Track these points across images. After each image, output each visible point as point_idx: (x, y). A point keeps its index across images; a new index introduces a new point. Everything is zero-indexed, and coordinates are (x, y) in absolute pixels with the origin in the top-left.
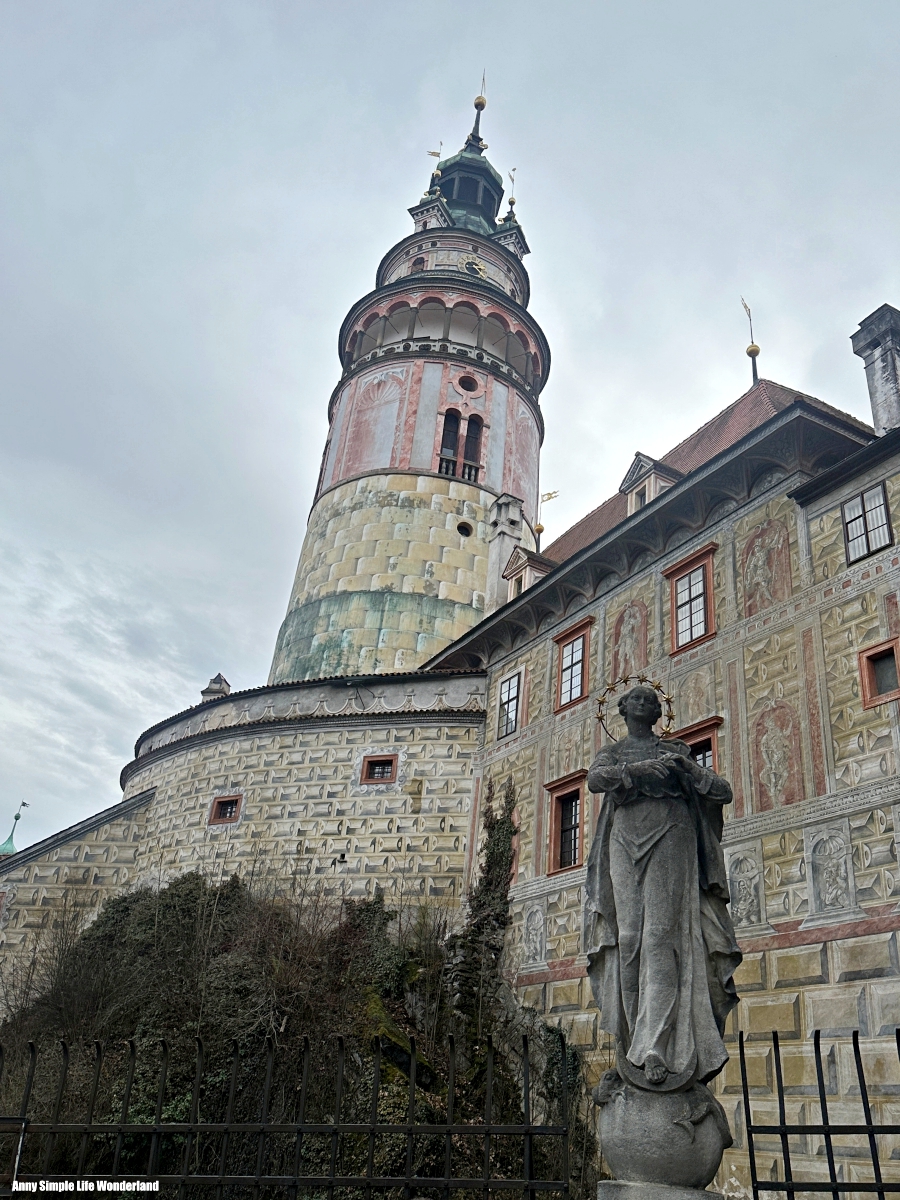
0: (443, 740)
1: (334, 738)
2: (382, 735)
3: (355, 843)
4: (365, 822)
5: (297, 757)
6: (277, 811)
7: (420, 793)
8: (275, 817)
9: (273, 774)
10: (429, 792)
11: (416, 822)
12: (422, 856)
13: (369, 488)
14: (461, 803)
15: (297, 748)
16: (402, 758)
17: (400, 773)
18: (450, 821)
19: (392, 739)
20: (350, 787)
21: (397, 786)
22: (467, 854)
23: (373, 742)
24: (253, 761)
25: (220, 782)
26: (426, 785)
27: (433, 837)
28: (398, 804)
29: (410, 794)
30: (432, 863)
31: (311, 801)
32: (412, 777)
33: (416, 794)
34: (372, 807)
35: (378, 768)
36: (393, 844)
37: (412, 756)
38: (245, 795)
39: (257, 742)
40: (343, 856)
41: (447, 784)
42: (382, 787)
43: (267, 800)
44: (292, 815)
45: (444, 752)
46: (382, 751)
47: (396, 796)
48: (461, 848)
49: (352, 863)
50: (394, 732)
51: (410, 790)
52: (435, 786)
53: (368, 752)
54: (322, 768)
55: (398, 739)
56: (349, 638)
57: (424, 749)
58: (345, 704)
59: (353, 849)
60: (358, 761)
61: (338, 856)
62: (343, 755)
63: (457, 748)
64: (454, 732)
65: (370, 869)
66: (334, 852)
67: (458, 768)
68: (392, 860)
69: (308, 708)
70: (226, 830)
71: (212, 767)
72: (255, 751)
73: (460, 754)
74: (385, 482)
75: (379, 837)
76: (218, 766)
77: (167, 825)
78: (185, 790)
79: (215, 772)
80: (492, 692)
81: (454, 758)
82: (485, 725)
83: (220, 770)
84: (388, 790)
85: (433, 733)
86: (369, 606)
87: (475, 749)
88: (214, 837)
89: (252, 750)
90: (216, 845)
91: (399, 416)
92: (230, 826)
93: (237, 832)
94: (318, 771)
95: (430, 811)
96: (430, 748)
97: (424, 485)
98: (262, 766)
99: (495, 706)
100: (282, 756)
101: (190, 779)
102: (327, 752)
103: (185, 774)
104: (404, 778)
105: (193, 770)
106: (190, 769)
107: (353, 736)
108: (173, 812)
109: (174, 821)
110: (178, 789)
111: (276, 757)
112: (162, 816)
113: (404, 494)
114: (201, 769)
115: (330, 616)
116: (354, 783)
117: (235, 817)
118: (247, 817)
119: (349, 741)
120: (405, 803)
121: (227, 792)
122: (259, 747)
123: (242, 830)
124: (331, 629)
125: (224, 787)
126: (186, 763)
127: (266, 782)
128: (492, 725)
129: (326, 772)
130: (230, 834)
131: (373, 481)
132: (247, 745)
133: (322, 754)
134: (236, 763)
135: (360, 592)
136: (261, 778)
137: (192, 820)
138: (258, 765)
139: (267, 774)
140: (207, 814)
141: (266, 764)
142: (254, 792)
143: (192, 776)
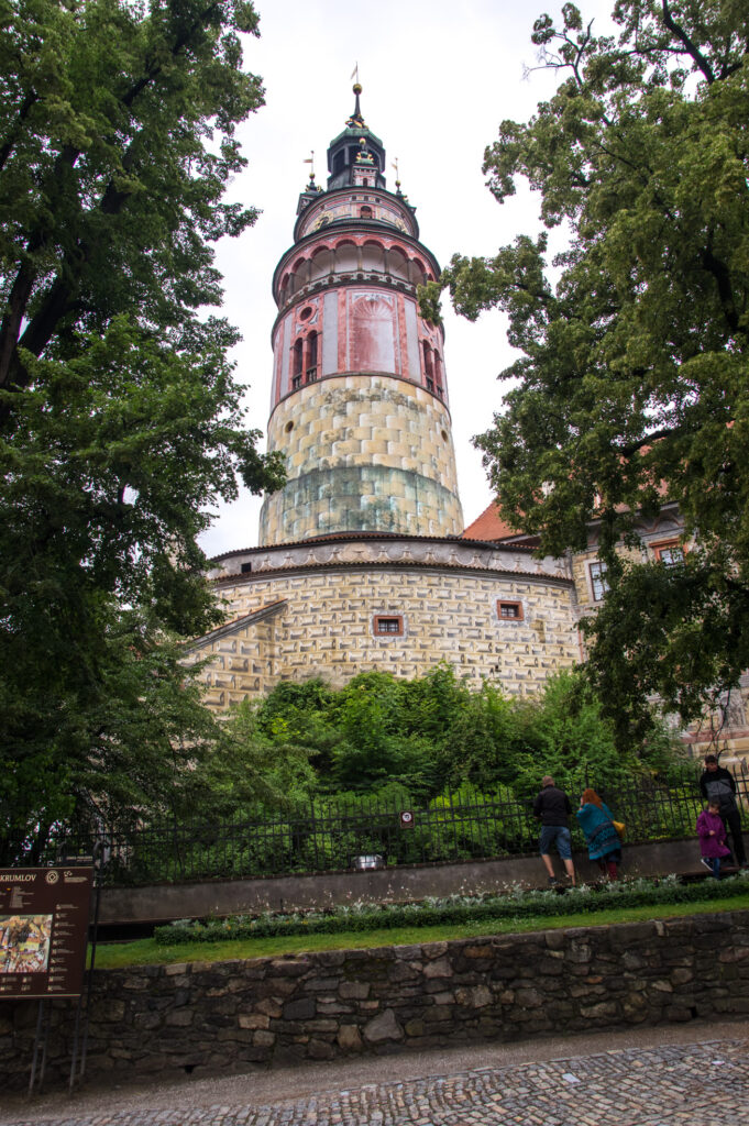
0: (549, 596)
1: (471, 583)
2: (507, 587)
3: (504, 659)
4: (508, 646)
5: (445, 594)
6: (438, 631)
7: (542, 629)
8: (437, 636)
9: (427, 604)
10: (549, 629)
11: (544, 649)
13: (383, 386)
14: (570, 638)
15: (443, 587)
16: (525, 605)
17: (526, 615)
18: (566, 650)
19: (515, 590)
20: (491, 620)
21: (525, 623)
23: (502, 590)
24: (406, 591)
25: (378, 604)
26: (546, 625)
27: (558, 660)
28: (530, 636)
29: (536, 629)
31: (464, 627)
32: (535, 618)
33: (540, 630)
34: (511, 635)
35: (511, 609)
36: (532, 662)
37: (531, 604)
38: (405, 616)
39: (406, 578)
40: (497, 667)
41: (559, 625)
42: (516, 623)
43: (426, 622)
44: (450, 635)
45: (551, 604)
46: (512, 598)
47: (526, 631)
49: (505, 672)
50: (515, 586)
51: (536, 627)
52: (551, 626)
53: (500, 597)
54: (467, 604)
55: (519, 591)
56: (396, 503)
57: (539, 600)
58: (471, 560)
59: (503, 663)
60: (493, 603)
61: (494, 667)
62: (482, 597)
63: (559, 603)
64: (556, 592)
65: (519, 677)
66: (491, 664)
67: (563, 616)
68: (533, 672)
69: (443, 559)
70: (394, 640)
71: (364, 591)
72: (406, 584)
73: (562, 607)
74: (395, 385)
75: (521, 657)
76: (370, 591)
77: (321, 632)
78: (335, 606)
79: (367, 595)
80: (576, 568)
81: (559, 609)
82: (574, 589)
83: (373, 595)
84: (520, 625)
85: (542, 590)
86: (405, 481)
87: (569, 605)
88: (383, 646)
89: (402, 583)
90: (387, 651)
91: (394, 334)
92: (397, 638)
93: (406, 644)
94: (464, 606)
95: (552, 642)
96: (542, 600)
97: (420, 396)
98: (415, 597)
99: (584, 579)
100: (431, 591)
101: (337, 598)
102: (468, 593)
103: (329, 593)
104: (530, 619)
105: (339, 591)
106: (335, 590)
107: (486, 584)
108: (325, 622)
109: (330, 629)
110: (324, 605)
111: (426, 592)
112: (308, 624)
113: (410, 399)
114: (349, 591)
115: (373, 483)
116: (493, 617)
117: (399, 632)
118: (412, 633)
119: (484, 588)
120: (534, 635)
121: (386, 613)
122: (409, 582)
123: (410, 643)
124: (376, 493)
125: (382, 608)
126: (327, 584)
127: (422, 609)
128: (584, 591)
129: (471, 608)
130: (399, 644)
131: (385, 381)
132: (397, 579)
133: (464, 594)
134: (389, 591)
135: (395, 469)
136: (417, 605)
137: (354, 630)
138: (412, 596)
139: (422, 603)
140: (370, 627)
141: (419, 595)
142: (413, 615)
143: (341, 596)
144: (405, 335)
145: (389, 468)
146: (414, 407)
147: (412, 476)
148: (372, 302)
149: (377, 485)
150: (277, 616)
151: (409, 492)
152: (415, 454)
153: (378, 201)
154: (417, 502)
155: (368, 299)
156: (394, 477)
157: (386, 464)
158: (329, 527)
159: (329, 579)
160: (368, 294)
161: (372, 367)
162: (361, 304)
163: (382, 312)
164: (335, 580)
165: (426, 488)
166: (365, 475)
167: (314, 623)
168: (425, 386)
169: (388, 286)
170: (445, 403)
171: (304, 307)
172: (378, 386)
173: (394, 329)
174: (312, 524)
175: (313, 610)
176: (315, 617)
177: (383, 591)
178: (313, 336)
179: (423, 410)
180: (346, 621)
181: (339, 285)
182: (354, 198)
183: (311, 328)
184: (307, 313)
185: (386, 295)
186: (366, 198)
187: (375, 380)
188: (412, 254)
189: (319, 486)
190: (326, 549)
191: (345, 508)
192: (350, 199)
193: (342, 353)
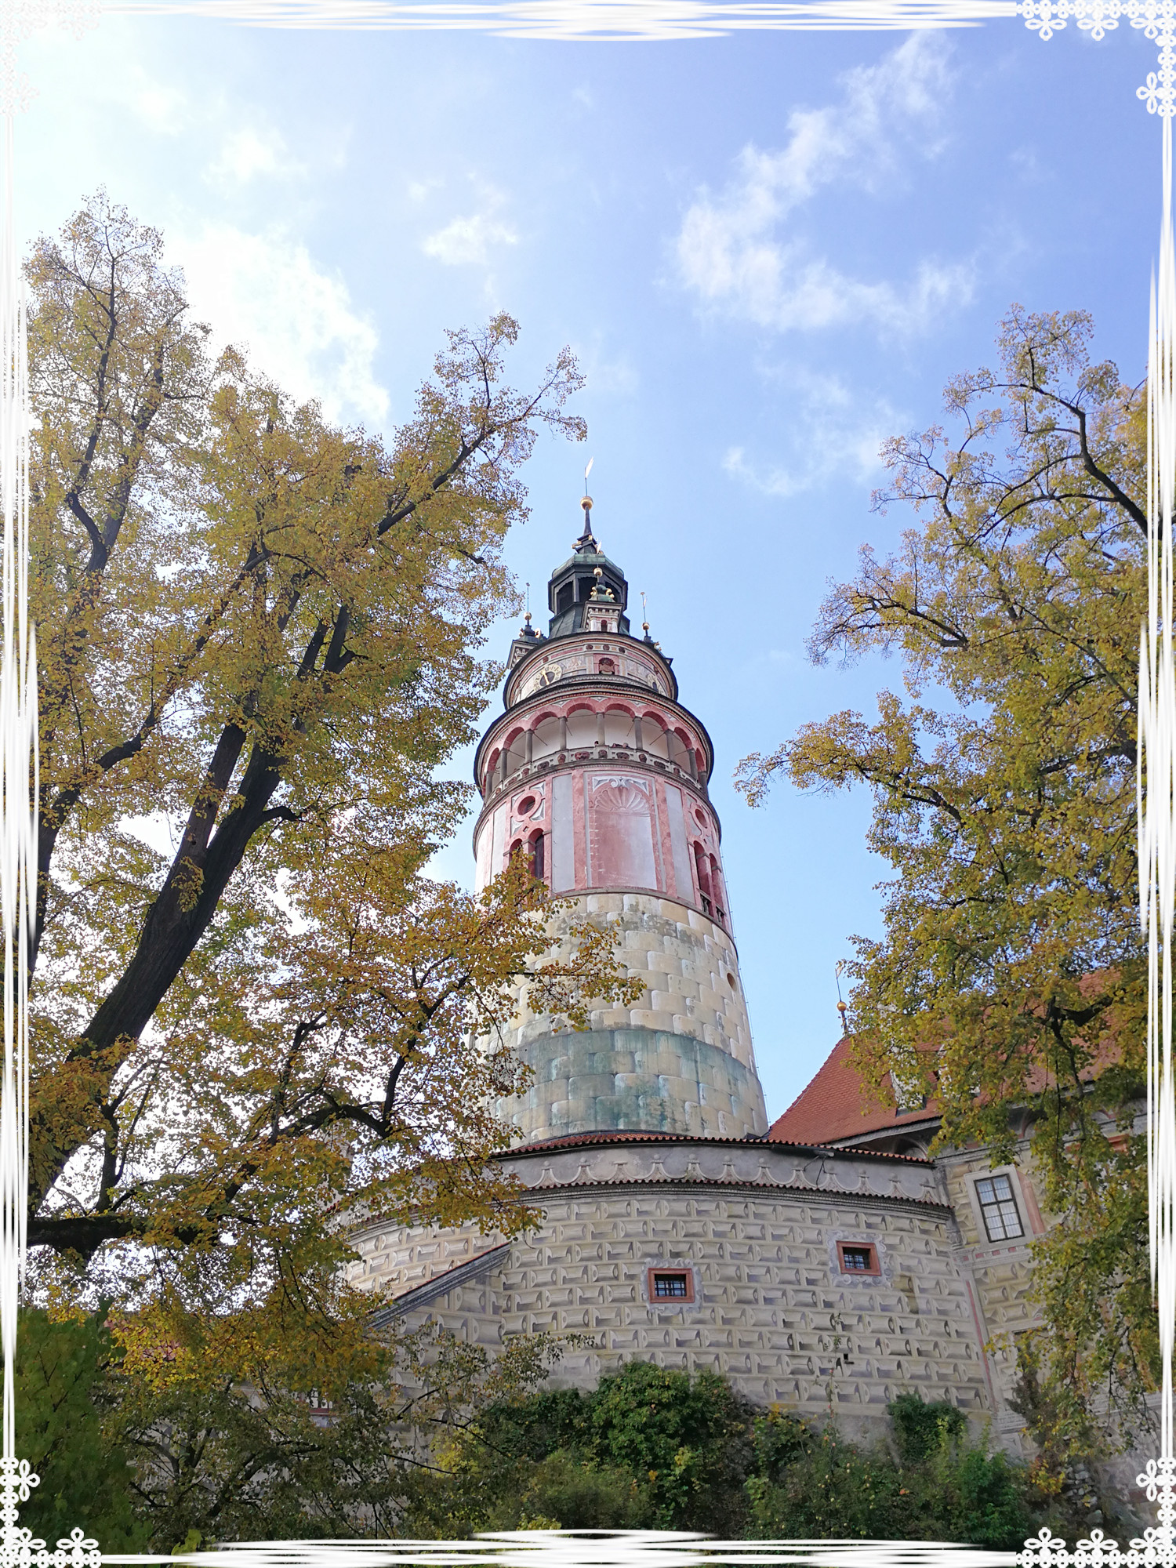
0: (918, 1233)
1: (795, 1213)
2: (850, 1218)
3: (856, 1342)
4: (860, 1318)
5: (755, 1231)
6: (748, 1294)
7: (911, 1290)
8: (748, 1302)
9: (728, 1248)
10: (922, 1290)
11: (918, 1324)
12: (937, 1363)
13: (641, 908)
14: (958, 1306)
15: (752, 1219)
16: (880, 1249)
17: (883, 1266)
18: (953, 1326)
19: (863, 1225)
20: (830, 1276)
21: (883, 1279)
22: (981, 1363)
23: (842, 1225)
24: (696, 1228)
25: (653, 1248)
26: (916, 1283)
27: (942, 1344)
28: (894, 1301)
29: (902, 1290)
30: (950, 1371)
31: (789, 1287)
32: (899, 1271)
33: (909, 1292)
34: (864, 1301)
35: (858, 1256)
36: (901, 1347)
37: (890, 1247)
38: (695, 1269)
39: (694, 1205)
40: (847, 1356)
41: (938, 1283)
42: (869, 1280)
43: (729, 1279)
44: (768, 1301)
45: (922, 1247)
46: (858, 1238)
47: (887, 1292)
48: (974, 1356)
49: (860, 1366)
50: (863, 1217)
51: (901, 1286)
52: (926, 1285)
53: (840, 1236)
54: (790, 1248)
55: (869, 1226)
56: (668, 1086)
57: (902, 1240)
58: (790, 1173)
59: (856, 1350)
60: (831, 1245)
61: (841, 1356)
62: (812, 1235)
63: (934, 1246)
64: (926, 1226)
65: (885, 1374)
66: (836, 1350)
67: (943, 1267)
68: (905, 1365)
69: (748, 1174)
70: (681, 1311)
71: (633, 1228)
72: (694, 1217)
73: (939, 1253)
74: (658, 906)
75: (882, 1337)
76: (639, 1228)
77: (565, 1297)
78: (585, 1254)
79: (637, 1234)
80: (953, 1187)
81: (934, 1255)
82: (954, 1222)
83: (645, 1233)
84: (876, 1284)
85: (905, 1224)
86: (679, 1052)
87: (950, 1249)
88: (664, 1320)
89: (689, 1214)
90: (671, 1328)
91: (654, 834)
92: (686, 1306)
93: (699, 1316)
94: (786, 1251)
95: (929, 1312)
96: (907, 1240)
97: (695, 921)
98: (711, 1236)
99: (968, 1204)
100: (734, 1227)
101: (589, 1239)
102: (791, 1230)
103: (576, 1231)
104: (890, 1272)
105: (591, 1228)
106: (585, 1226)
107: (817, 1215)
108: (572, 1280)
109: (579, 1293)
110: (569, 1251)
111: (727, 1228)
112: (545, 1284)
113: (680, 926)
114: (608, 1228)
115: (632, 1054)
116: (834, 1270)
117: (686, 1295)
118: (708, 1298)
119: (814, 1220)
120: (900, 1300)
121: (668, 1265)
122: (699, 1212)
123: (706, 1314)
124: (638, 1070)
125: (659, 1256)
126: (574, 1217)
127: (722, 1257)
128: (970, 1224)
129: (796, 1254)
130: (689, 1317)
131: (643, 899)
132: (680, 1206)
133: (785, 1231)
134: (669, 1227)
135: (664, 1032)
136: (714, 1251)
137: (617, 1294)
138: (705, 1234)
139: (721, 1247)
140: (641, 1289)
141: (716, 1234)
142: (708, 1268)
143: (594, 1236)
144: (669, 835)
145: (655, 1032)
146: (687, 938)
147: (688, 1041)
148: (620, 789)
149: (637, 1057)
150: (496, 1272)
151: (686, 1070)
152: (692, 1009)
153: (622, 650)
154: (698, 1083)
155: (614, 785)
156: (664, 1045)
157: (651, 1025)
158: (567, 1124)
159: (575, 1208)
160: (614, 778)
161: (624, 882)
162: (605, 790)
163: (635, 803)
164: (584, 1209)
165: (710, 1063)
166: (619, 1043)
167: (554, 1283)
168: (700, 908)
169: (641, 765)
170: (729, 932)
171: (524, 796)
172: (634, 908)
173: (653, 826)
174: (542, 1119)
175: (551, 1260)
176: (555, 1271)
177: (660, 1227)
178: (538, 836)
179: (700, 943)
180: (604, 1279)
181: (573, 766)
182: (590, 647)
183: (533, 826)
184: (528, 804)
185: (640, 779)
186: (606, 647)
187: (628, 899)
188: (673, 722)
189: (551, 1060)
190: (569, 1159)
191: (591, 1094)
192: (585, 649)
193: (580, 861)
